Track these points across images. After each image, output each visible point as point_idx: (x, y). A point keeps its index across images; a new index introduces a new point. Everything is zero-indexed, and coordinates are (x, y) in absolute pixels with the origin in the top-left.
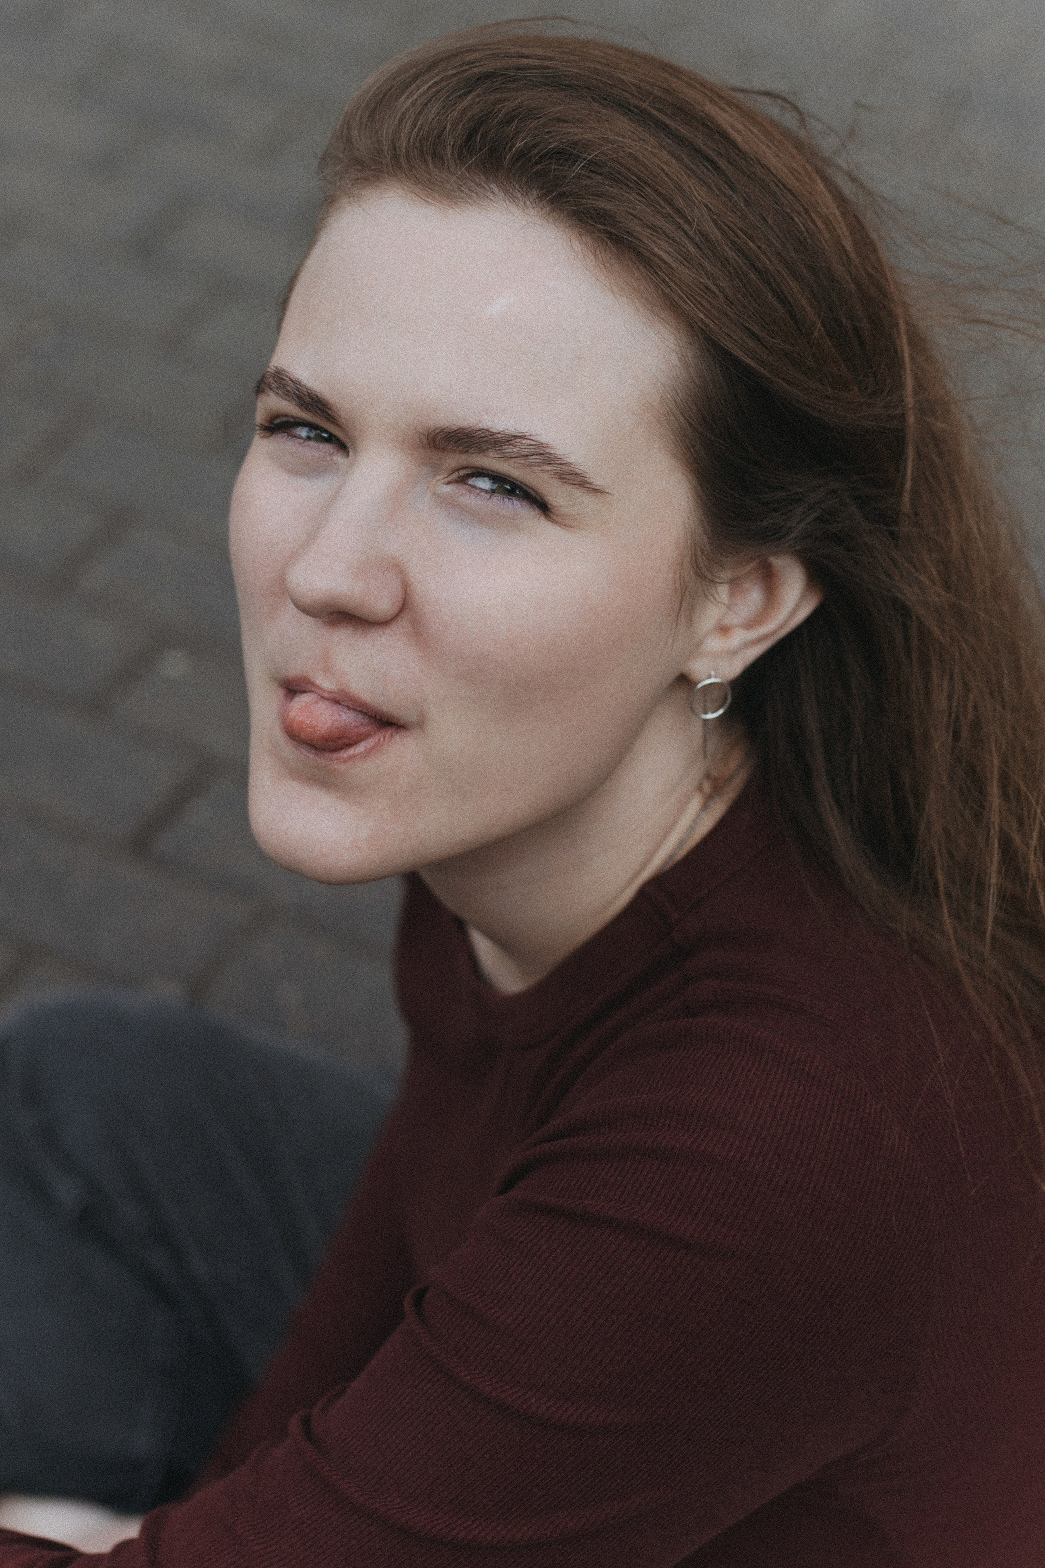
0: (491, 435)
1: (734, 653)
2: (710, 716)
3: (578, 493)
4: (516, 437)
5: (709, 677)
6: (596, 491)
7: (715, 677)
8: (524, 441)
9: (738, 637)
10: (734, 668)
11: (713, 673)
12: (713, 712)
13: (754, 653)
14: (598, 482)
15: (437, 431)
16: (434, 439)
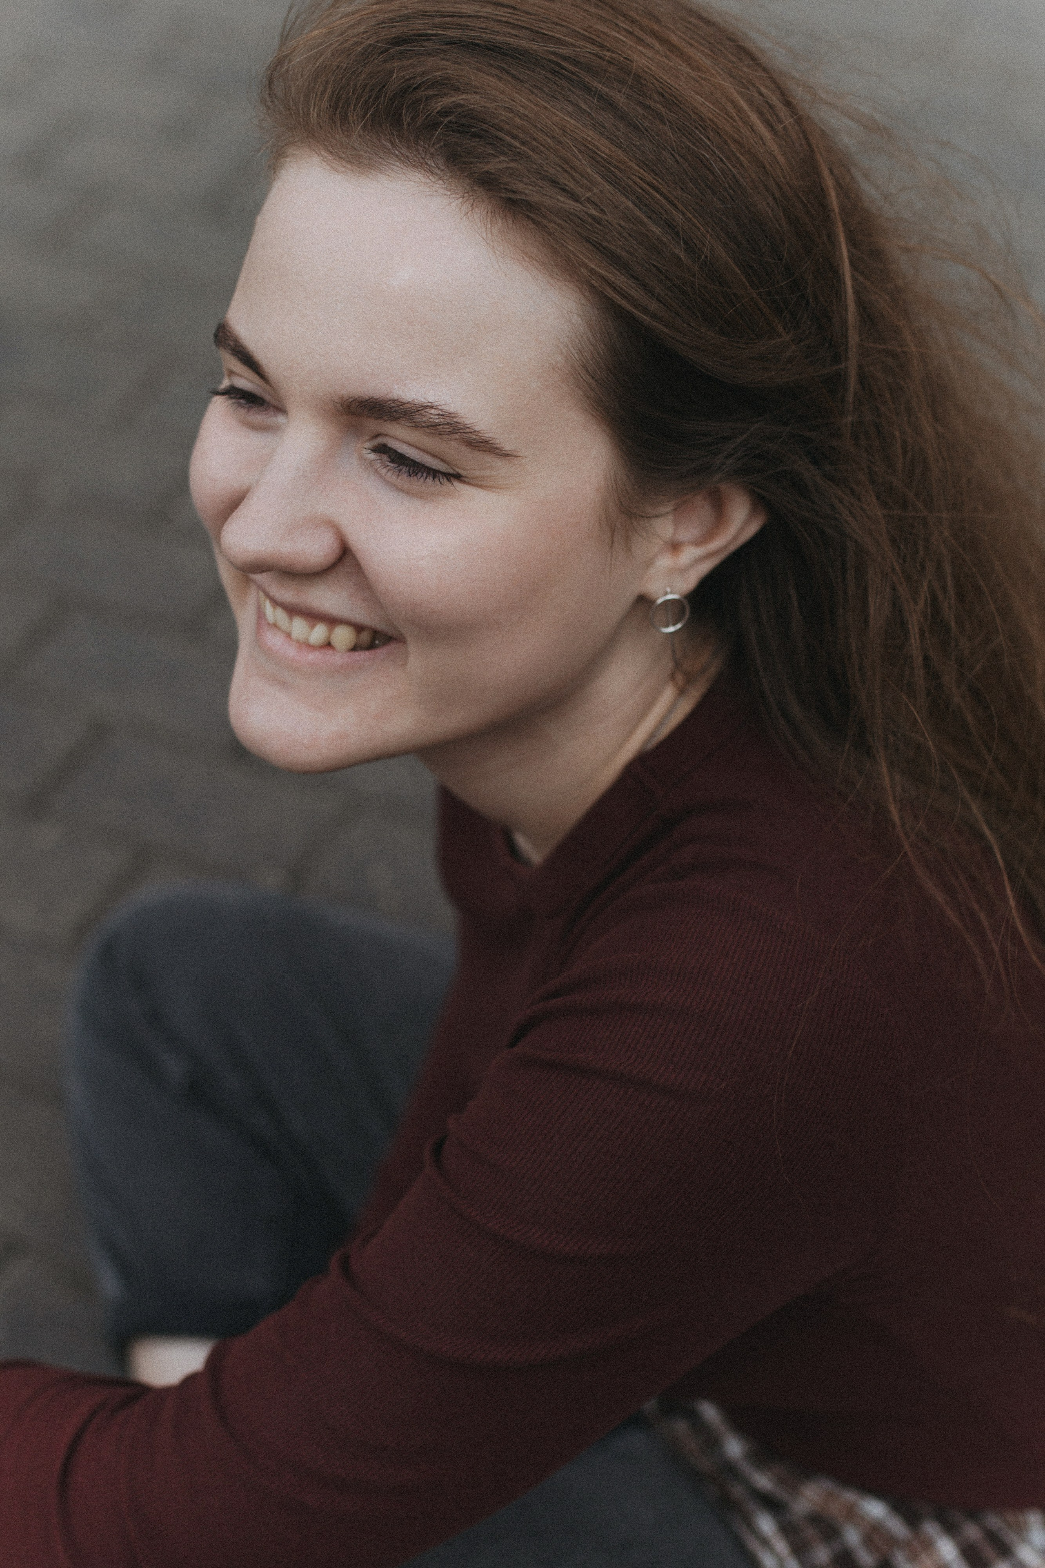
0: (402, 405)
1: (683, 571)
2: (671, 629)
3: (489, 458)
4: (426, 407)
5: (666, 593)
6: (508, 455)
7: (672, 593)
8: (433, 411)
9: (689, 554)
10: (688, 582)
11: (669, 590)
12: (674, 625)
13: (705, 567)
14: (508, 447)
15: (350, 400)
16: (349, 407)
